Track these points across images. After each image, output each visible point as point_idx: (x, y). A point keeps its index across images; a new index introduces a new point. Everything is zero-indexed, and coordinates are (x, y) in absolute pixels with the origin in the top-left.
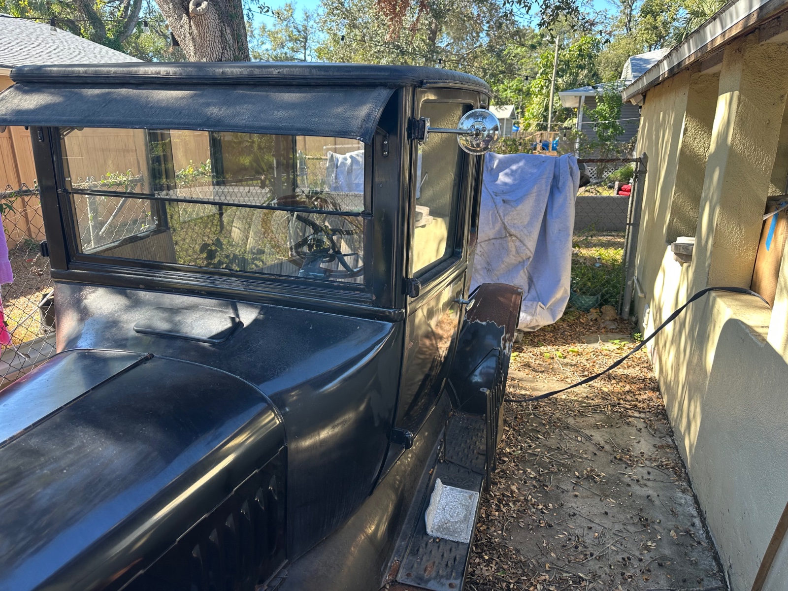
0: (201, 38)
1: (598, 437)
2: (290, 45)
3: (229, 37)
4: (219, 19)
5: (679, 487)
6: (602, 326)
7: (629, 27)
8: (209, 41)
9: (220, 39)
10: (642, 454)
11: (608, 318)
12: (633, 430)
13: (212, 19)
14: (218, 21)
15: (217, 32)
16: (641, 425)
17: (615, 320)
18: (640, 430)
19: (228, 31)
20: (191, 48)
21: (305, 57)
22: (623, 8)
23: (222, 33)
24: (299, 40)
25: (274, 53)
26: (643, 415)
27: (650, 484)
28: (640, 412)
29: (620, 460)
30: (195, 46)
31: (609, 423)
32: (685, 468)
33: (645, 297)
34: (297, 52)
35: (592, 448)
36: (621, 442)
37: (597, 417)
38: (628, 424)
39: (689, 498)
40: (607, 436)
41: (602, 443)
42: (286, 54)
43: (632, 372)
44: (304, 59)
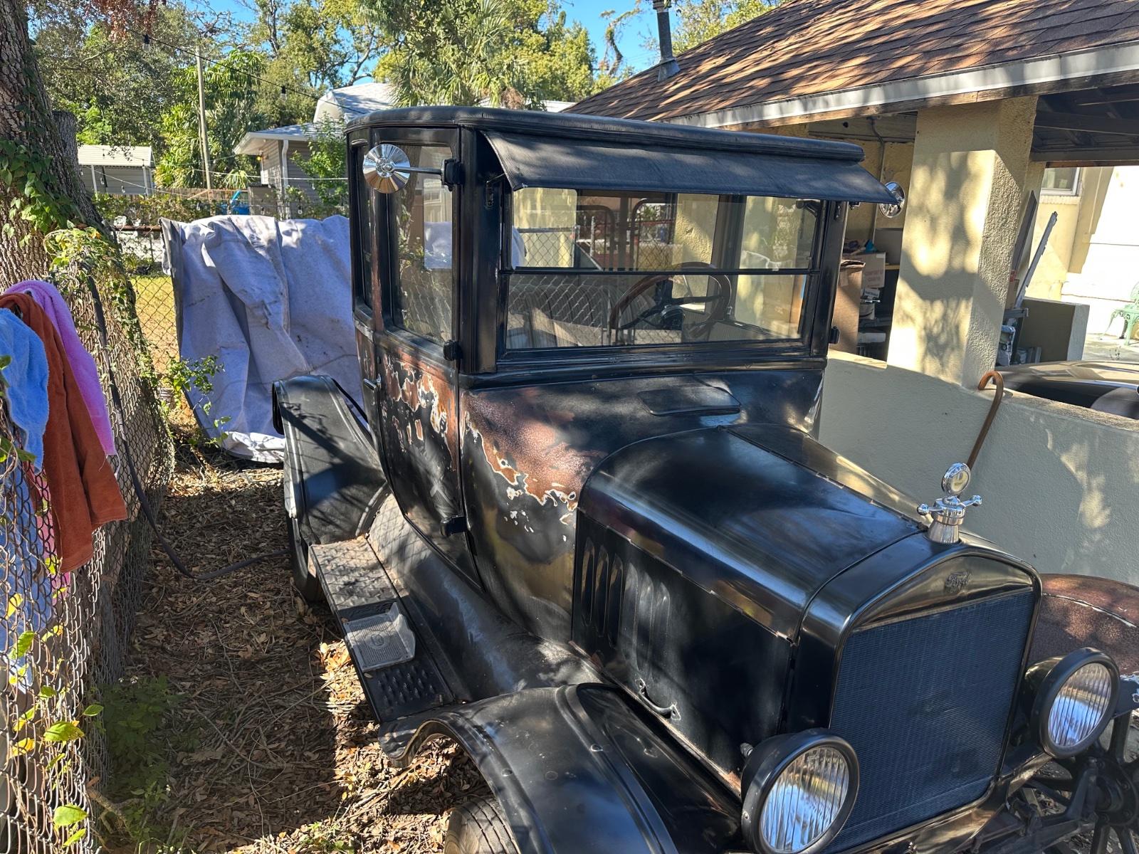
7: (276, 44)
19: (7, 9)
22: (261, 14)
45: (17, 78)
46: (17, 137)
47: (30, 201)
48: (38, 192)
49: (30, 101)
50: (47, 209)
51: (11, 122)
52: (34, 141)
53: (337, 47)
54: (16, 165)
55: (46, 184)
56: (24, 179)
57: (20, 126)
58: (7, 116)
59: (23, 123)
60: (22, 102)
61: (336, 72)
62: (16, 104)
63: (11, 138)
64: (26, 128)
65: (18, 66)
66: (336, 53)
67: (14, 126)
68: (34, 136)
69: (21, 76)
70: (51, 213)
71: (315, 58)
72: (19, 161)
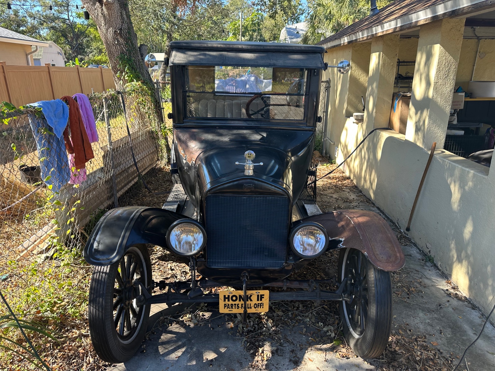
0: (109, 16)
1: (335, 196)
2: (56, 8)
3: (125, 16)
4: (120, 6)
5: (370, 206)
6: (316, 160)
8: (114, 18)
9: (120, 17)
10: (354, 199)
11: (317, 156)
12: (347, 193)
13: (116, 6)
14: (119, 7)
15: (119, 13)
16: (348, 191)
17: (320, 157)
18: (349, 192)
19: (124, 13)
20: (102, 22)
21: (68, 17)
23: (122, 14)
24: (63, 6)
25: (44, 14)
26: (347, 188)
27: (360, 206)
28: (346, 187)
29: (347, 201)
30: (105, 20)
31: (336, 192)
32: (371, 201)
33: (334, 144)
34: (62, 13)
35: (334, 200)
36: (344, 197)
37: (331, 190)
38: (343, 191)
39: (376, 209)
40: (338, 196)
41: (337, 198)
42: (54, 14)
43: (337, 175)
44: (67, 18)
45: (126, 35)
46: (125, 53)
47: (127, 73)
48: (129, 70)
49: (129, 42)
50: (131, 76)
51: (124, 48)
52: (130, 54)
53: (300, 7)
54: (124, 62)
55: (132, 68)
56: (126, 66)
57: (126, 50)
58: (123, 47)
59: (127, 49)
60: (127, 42)
61: (299, 17)
62: (125, 43)
63: (123, 53)
64: (128, 50)
65: (126, 31)
66: (300, 9)
67: (124, 50)
68: (130, 53)
69: (127, 34)
70: (133, 77)
71: (291, 12)
72: (125, 60)
